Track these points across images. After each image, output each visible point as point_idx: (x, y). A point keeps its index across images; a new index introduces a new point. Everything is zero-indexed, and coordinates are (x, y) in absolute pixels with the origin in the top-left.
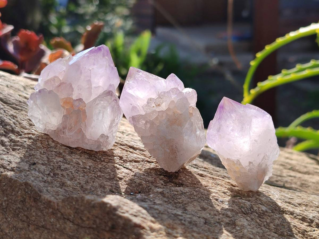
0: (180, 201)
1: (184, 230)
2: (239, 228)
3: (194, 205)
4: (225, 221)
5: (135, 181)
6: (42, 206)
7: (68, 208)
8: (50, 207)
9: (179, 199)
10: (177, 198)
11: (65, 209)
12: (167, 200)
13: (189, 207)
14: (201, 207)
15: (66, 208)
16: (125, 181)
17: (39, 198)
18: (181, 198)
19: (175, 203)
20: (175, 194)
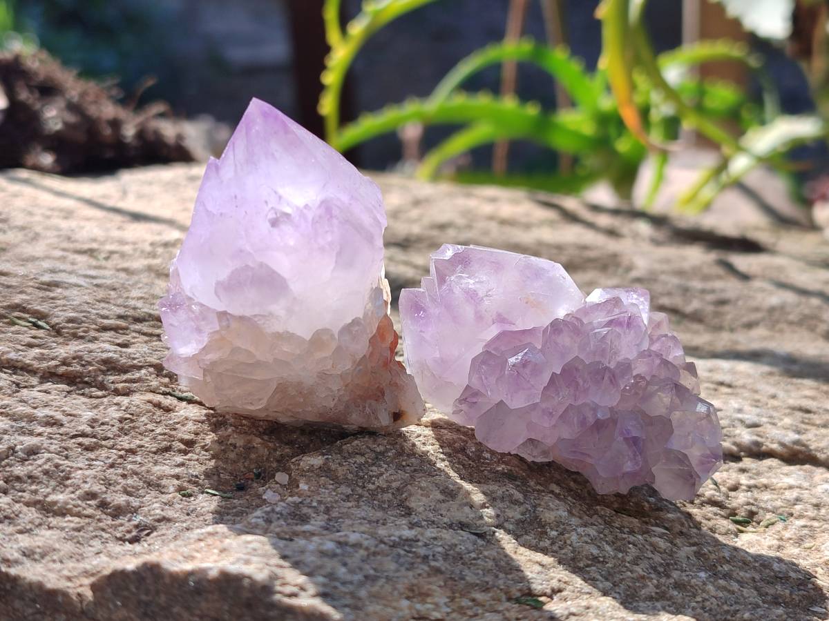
0: (381, 482)
1: (449, 594)
2: (554, 533)
3: (421, 488)
4: (512, 518)
5: (231, 441)
6: (30, 611)
7: (116, 606)
8: (57, 611)
9: (378, 477)
10: (371, 477)
11: (108, 608)
12: (349, 491)
13: (413, 499)
14: (441, 488)
15: (111, 606)
16: (203, 447)
17: (12, 587)
18: (382, 474)
19: (373, 494)
20: (361, 464)
